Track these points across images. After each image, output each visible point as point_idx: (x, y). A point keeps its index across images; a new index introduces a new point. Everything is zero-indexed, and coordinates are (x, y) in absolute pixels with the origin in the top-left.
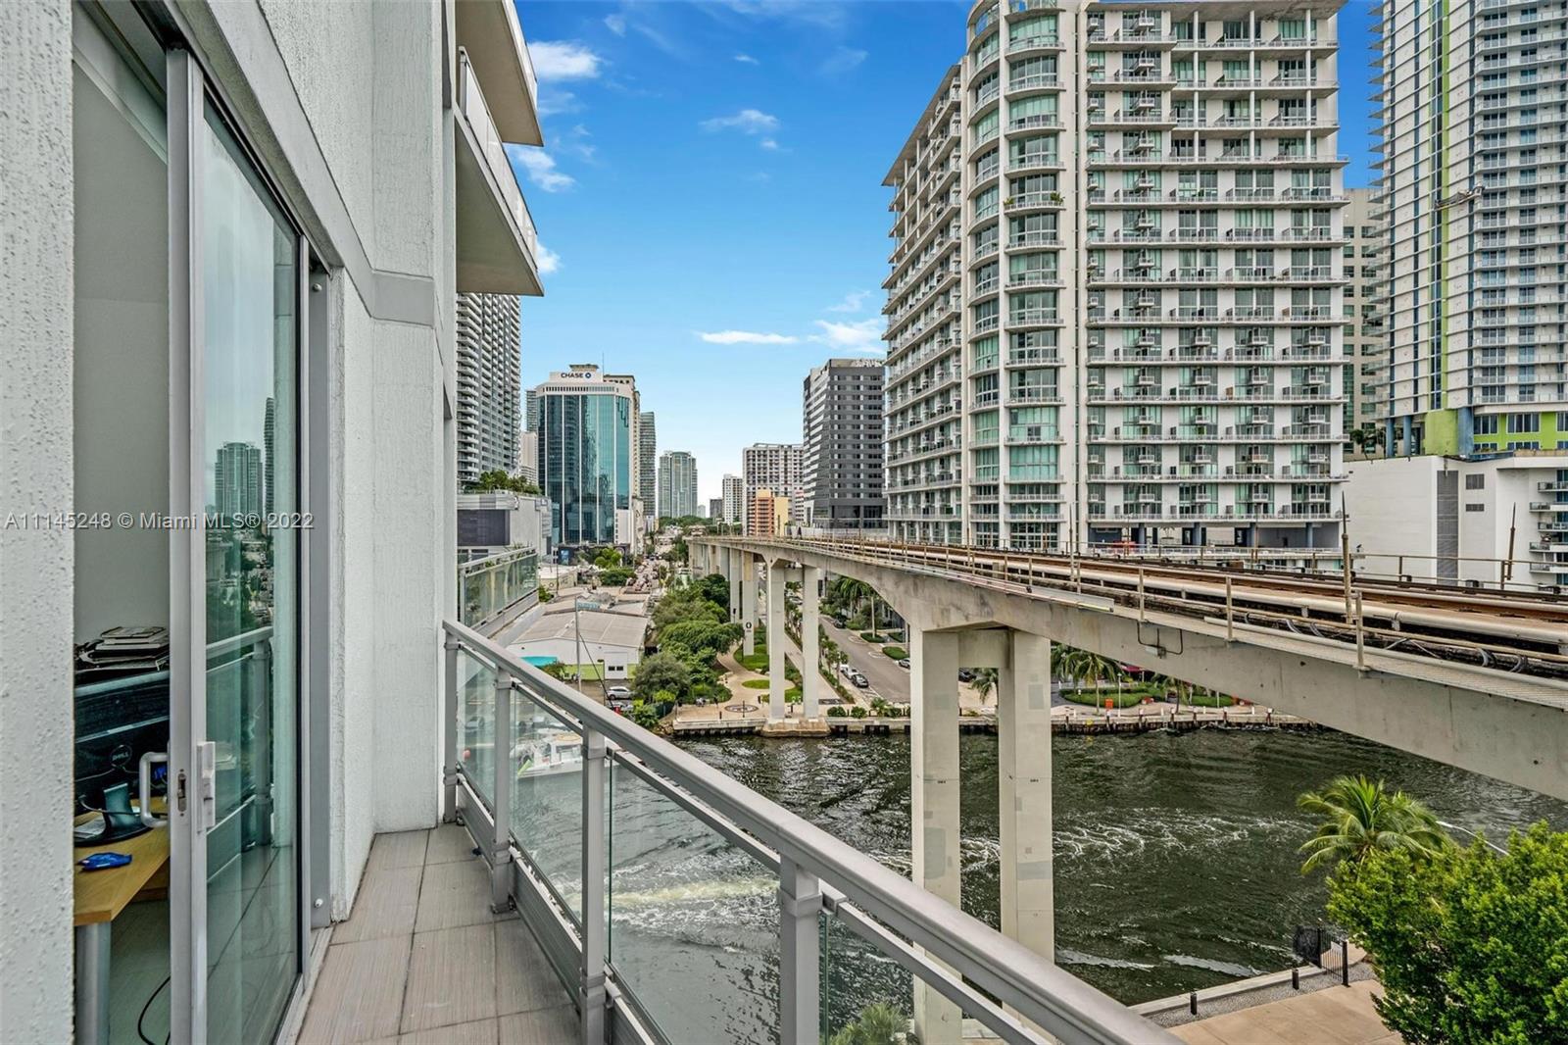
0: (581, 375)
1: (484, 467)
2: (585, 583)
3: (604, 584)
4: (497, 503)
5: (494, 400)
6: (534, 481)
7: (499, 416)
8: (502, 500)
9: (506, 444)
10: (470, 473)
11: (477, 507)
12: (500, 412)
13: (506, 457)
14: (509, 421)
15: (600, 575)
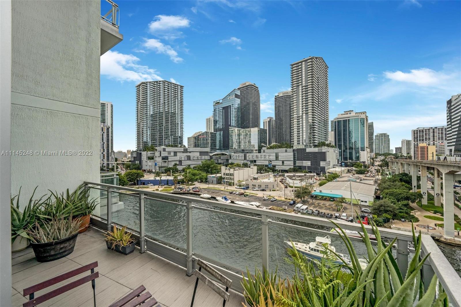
0: (348, 114)
1: (319, 141)
2: (350, 172)
3: (357, 173)
5: (321, 123)
6: (333, 144)
7: (323, 127)
8: (324, 149)
9: (325, 135)
10: (315, 143)
11: (317, 151)
12: (323, 126)
13: (325, 138)
14: (326, 128)
15: (355, 170)
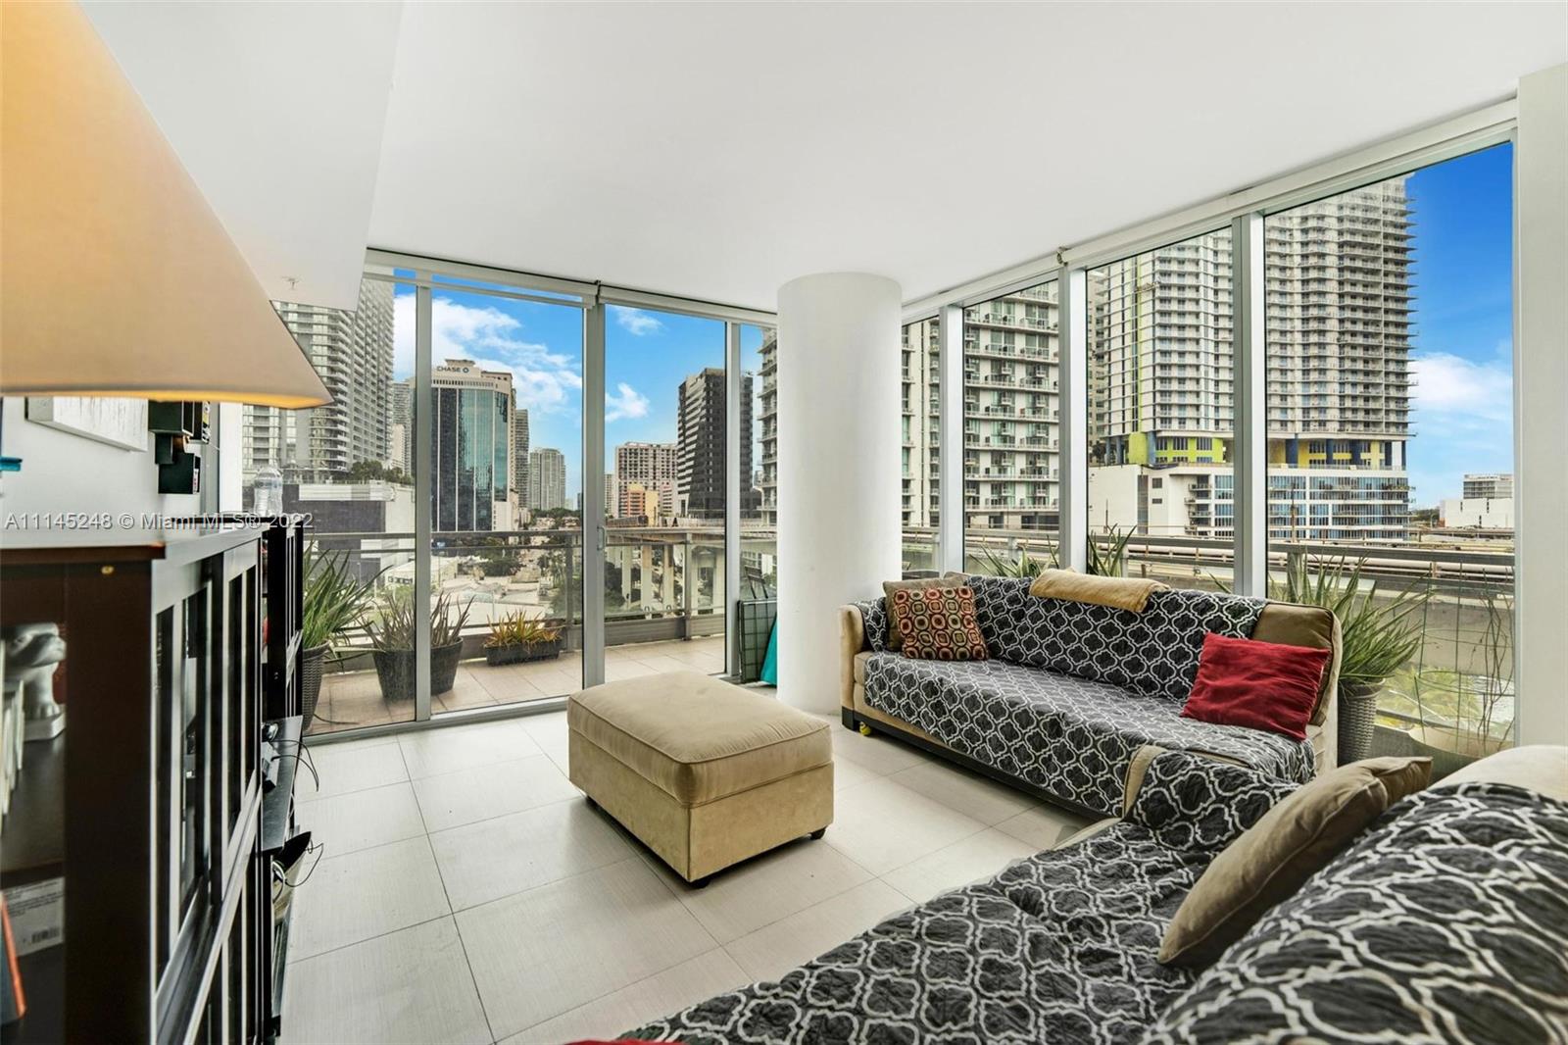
0: (458, 370)
1: (355, 457)
2: (466, 574)
3: (489, 574)
4: (372, 494)
5: (367, 388)
6: (407, 472)
7: (372, 405)
8: (378, 491)
9: (379, 435)
10: (340, 463)
11: (348, 497)
12: (373, 401)
13: (379, 447)
14: (382, 411)
15: (481, 565)
